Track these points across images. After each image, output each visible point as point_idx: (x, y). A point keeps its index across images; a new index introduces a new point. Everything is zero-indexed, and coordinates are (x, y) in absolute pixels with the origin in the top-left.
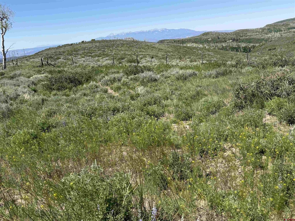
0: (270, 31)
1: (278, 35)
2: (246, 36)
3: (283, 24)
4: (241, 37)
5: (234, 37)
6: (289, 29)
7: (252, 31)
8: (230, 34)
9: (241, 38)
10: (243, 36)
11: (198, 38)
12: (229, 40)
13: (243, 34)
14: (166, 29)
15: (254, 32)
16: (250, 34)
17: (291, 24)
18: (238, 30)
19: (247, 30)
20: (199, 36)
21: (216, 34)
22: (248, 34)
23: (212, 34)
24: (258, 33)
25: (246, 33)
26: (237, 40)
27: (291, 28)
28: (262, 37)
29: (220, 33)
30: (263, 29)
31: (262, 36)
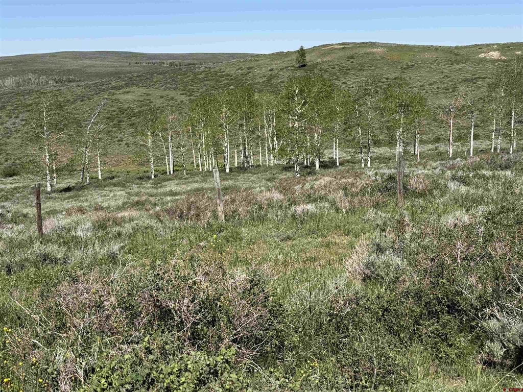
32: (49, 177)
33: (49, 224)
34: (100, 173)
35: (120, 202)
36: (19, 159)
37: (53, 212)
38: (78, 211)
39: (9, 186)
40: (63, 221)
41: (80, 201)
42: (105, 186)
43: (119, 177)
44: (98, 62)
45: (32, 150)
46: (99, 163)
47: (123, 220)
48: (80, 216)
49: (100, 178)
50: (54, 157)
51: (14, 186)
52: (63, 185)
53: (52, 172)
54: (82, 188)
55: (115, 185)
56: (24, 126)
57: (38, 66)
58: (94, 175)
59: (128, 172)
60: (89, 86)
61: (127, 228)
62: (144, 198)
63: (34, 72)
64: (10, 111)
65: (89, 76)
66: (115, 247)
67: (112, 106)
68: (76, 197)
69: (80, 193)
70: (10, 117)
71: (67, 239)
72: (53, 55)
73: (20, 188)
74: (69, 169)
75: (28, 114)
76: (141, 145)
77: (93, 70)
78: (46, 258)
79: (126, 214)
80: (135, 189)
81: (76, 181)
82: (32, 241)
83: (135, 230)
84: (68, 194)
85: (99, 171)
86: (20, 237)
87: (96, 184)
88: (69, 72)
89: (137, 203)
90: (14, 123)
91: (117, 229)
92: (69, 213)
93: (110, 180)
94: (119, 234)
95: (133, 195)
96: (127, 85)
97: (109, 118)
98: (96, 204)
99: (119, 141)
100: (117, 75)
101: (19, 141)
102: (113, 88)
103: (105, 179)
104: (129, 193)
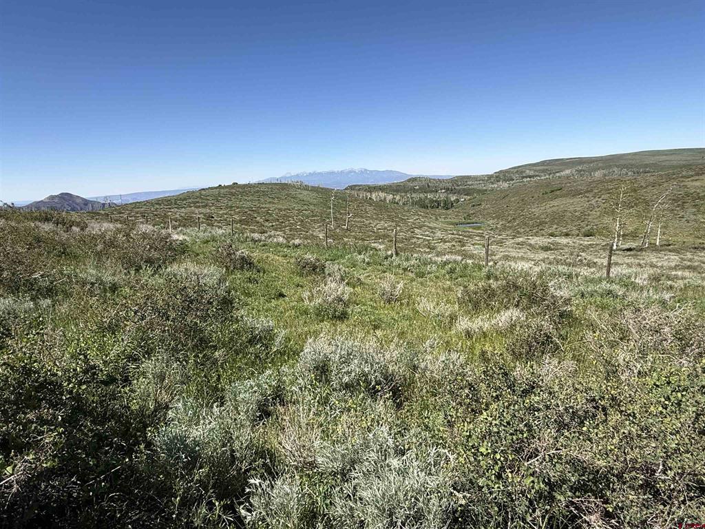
0: (497, 180)
1: (506, 185)
2: (466, 186)
3: (517, 171)
4: (458, 186)
5: (449, 185)
6: (523, 177)
7: (475, 178)
8: (444, 182)
9: (457, 188)
10: (461, 185)
11: (402, 184)
12: (441, 190)
13: (461, 182)
14: (366, 170)
15: (476, 180)
16: (471, 183)
17: (528, 171)
18: (457, 177)
19: (469, 177)
20: (403, 182)
21: (426, 180)
22: (468, 183)
23: (420, 180)
24: (481, 182)
25: (466, 182)
26: (452, 190)
27: (526, 177)
28: (485, 188)
29: (432, 179)
30: (490, 177)
31: (485, 186)
32: (616, 240)
33: (614, 271)
34: (658, 240)
35: (673, 264)
36: (596, 225)
37: (616, 264)
38: (637, 265)
39: (586, 243)
40: (626, 271)
41: (638, 259)
42: (661, 251)
43: (675, 245)
44: (672, 157)
45: (607, 220)
46: (659, 232)
47: (676, 277)
48: (639, 269)
49: (658, 244)
50: (622, 226)
51: (589, 243)
52: (626, 246)
53: (619, 236)
54: (641, 250)
55: (670, 251)
56: (604, 203)
57: (622, 162)
58: (653, 242)
59: (684, 242)
60: (661, 175)
61: (680, 283)
62: (696, 264)
63: (617, 166)
64: (596, 193)
65: (663, 168)
66: (667, 296)
67: (679, 191)
68: (635, 256)
69: (639, 253)
70: (595, 197)
71: (628, 284)
72: (635, 154)
73: (593, 245)
74: (634, 235)
75: (609, 195)
76: (701, 222)
77: (667, 164)
78: (610, 292)
79: (680, 273)
80: (689, 255)
81: (637, 244)
82: (600, 280)
83: (686, 287)
84: (629, 253)
85: (658, 239)
86: (592, 276)
87: (654, 248)
88: (646, 166)
89: (689, 267)
90: (597, 201)
91: (669, 283)
92: (629, 266)
93: (666, 247)
94: (671, 287)
95: (685, 260)
96: (697, 174)
97: (674, 200)
98: (652, 263)
99: (680, 217)
100: (688, 167)
101: (598, 213)
102: (682, 177)
103: (661, 246)
104: (682, 259)
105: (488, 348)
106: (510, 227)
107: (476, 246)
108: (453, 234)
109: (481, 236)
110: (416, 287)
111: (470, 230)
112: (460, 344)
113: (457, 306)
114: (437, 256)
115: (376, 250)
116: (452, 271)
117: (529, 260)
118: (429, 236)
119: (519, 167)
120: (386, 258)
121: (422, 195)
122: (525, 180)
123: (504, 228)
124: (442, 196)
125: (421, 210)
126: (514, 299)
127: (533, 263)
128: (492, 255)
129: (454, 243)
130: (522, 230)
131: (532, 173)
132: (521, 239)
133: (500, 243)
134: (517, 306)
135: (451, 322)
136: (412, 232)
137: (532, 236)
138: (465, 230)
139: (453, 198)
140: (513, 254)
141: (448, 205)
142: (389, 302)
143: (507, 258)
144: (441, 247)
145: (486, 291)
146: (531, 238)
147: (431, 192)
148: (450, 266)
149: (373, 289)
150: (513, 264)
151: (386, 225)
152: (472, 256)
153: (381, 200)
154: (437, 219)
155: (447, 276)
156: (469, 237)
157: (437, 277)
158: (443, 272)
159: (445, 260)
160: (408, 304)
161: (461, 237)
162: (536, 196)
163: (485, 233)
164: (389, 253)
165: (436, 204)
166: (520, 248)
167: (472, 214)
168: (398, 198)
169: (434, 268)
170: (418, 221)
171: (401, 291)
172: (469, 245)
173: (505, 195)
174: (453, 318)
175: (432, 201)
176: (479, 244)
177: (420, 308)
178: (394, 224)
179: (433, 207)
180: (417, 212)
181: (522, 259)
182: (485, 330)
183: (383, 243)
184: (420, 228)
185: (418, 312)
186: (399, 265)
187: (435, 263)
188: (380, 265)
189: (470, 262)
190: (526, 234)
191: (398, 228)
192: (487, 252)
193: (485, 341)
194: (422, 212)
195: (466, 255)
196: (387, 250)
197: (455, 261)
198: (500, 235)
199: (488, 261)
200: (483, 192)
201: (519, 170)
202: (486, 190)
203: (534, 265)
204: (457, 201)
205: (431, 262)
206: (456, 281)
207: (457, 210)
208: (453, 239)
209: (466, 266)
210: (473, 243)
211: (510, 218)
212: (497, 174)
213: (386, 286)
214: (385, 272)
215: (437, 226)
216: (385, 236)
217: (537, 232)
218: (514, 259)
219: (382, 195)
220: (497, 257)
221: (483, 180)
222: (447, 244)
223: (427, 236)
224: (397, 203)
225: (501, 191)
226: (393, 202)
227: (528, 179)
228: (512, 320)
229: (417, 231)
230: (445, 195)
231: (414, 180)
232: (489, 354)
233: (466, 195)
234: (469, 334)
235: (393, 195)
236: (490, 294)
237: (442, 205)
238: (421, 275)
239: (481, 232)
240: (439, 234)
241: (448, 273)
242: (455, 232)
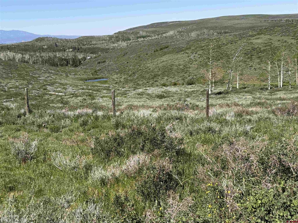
0: (117, 40)
1: (124, 44)
2: (90, 45)
3: (133, 32)
4: (84, 45)
5: (76, 45)
6: (138, 38)
7: (99, 38)
8: (71, 42)
9: (83, 47)
10: (86, 44)
11: (30, 44)
12: (69, 49)
13: (86, 42)
15: (100, 40)
16: (95, 42)
17: (141, 32)
18: (82, 37)
19: (92, 38)
20: (31, 41)
21: (53, 40)
22: (93, 42)
23: (48, 40)
24: (104, 42)
25: (91, 41)
26: (79, 49)
27: (140, 37)
29: (59, 39)
30: (111, 37)
31: (107, 45)
32: (210, 86)
33: (212, 111)
34: (238, 85)
35: (249, 102)
36: (196, 75)
37: (213, 105)
38: (227, 106)
39: (189, 90)
40: (219, 111)
41: (226, 100)
42: (240, 93)
43: (249, 87)
44: (243, 21)
45: (202, 71)
46: (238, 79)
47: (252, 113)
48: (228, 109)
49: (238, 88)
50: (214, 75)
51: (192, 90)
52: (217, 91)
53: (212, 83)
54: (227, 93)
55: (246, 92)
56: (199, 58)
57: (209, 25)
58: (234, 86)
59: (254, 85)
60: (235, 35)
61: (255, 117)
62: (263, 101)
63: (206, 28)
64: (193, 49)
65: (237, 29)
66: (248, 128)
67: (249, 47)
68: (223, 98)
69: (226, 95)
70: (193, 53)
71: (222, 121)
72: (218, 18)
73: (195, 91)
74: (221, 82)
75: (202, 51)
76: (264, 69)
77: (239, 26)
78: (210, 129)
79: (254, 109)
80: (258, 95)
81: (224, 89)
82: (203, 120)
83: (260, 119)
84: (219, 96)
85: (238, 84)
86: (197, 117)
87: (235, 91)
88: (226, 27)
89: (259, 104)
90: (195, 56)
91: (248, 117)
92: (221, 106)
93: (244, 89)
94: (250, 120)
95: (257, 99)
96: (259, 34)
97: (245, 53)
98: (235, 102)
99: (250, 67)
100: (252, 28)
101: (196, 66)
102: (249, 36)
103: (240, 89)
104: (254, 97)
105: (121, 193)
106: (131, 81)
107: (105, 99)
108: (83, 89)
109: (108, 89)
110: (51, 143)
111: (98, 85)
112: (96, 193)
113: (91, 156)
114: (70, 110)
115: (8, 109)
116: (84, 124)
117: (149, 107)
118: (61, 92)
119: (134, 28)
120: (19, 116)
121: (51, 54)
122: (140, 40)
123: (127, 81)
124: (69, 54)
125: (51, 67)
126: (139, 144)
127: (152, 110)
128: (118, 105)
129: (85, 97)
130: (141, 82)
131: (144, 34)
132: (141, 90)
133: (124, 94)
134: (142, 150)
135: (87, 173)
136: (45, 89)
137: (149, 87)
138: (94, 84)
139: (80, 56)
140: (136, 103)
141: (76, 63)
142: (25, 160)
143: (131, 107)
144: (74, 101)
145: (115, 140)
146: (148, 88)
147: (60, 51)
148: (82, 119)
149: (6, 150)
150: (136, 112)
151: (17, 84)
152: (101, 108)
153: (10, 60)
154: (67, 76)
155: (81, 129)
156: (98, 90)
157: (72, 131)
158: (77, 125)
159: (77, 113)
160: (45, 160)
161: (90, 91)
162: (149, 53)
163: (111, 86)
164: (22, 111)
165: (65, 62)
166: (140, 98)
167: (98, 70)
168: (27, 57)
169: (68, 122)
170: (50, 78)
171: (36, 149)
172: (98, 98)
173: (124, 53)
174: (88, 168)
175: (61, 59)
176: (107, 97)
177: (56, 163)
178: (25, 82)
179: (62, 65)
180: (47, 70)
181: (143, 107)
182: (117, 175)
183: (16, 101)
184: (52, 84)
185: (54, 167)
186: (33, 122)
187: (68, 117)
188: (14, 124)
189: (100, 113)
190: (144, 85)
191: (30, 86)
192: (114, 104)
193: (118, 186)
194: (53, 69)
195: (97, 108)
196: (19, 108)
197: (87, 115)
198: (123, 88)
199: (115, 111)
200: (106, 50)
201: (134, 31)
202: (109, 49)
203: (153, 111)
204: (84, 59)
205: (66, 117)
206: (90, 132)
207: (85, 67)
208: (83, 94)
209: (97, 118)
210: (102, 95)
211: (130, 73)
212: (117, 35)
213: (20, 145)
214: (19, 130)
215: (68, 82)
216: (17, 95)
217: (153, 83)
218: (137, 108)
219: (11, 54)
220: (123, 107)
221: (105, 40)
222: (79, 98)
223: (59, 92)
224: (27, 62)
225: (121, 49)
226: (23, 61)
227: (142, 39)
228: (139, 163)
229: (49, 88)
230: (73, 53)
231: (41, 39)
232: (123, 198)
233: (91, 53)
234: (103, 182)
235: (22, 54)
236: (119, 141)
237: (71, 63)
238: (56, 130)
239: (107, 85)
240: (70, 90)
241: (81, 126)
242: (85, 87)
